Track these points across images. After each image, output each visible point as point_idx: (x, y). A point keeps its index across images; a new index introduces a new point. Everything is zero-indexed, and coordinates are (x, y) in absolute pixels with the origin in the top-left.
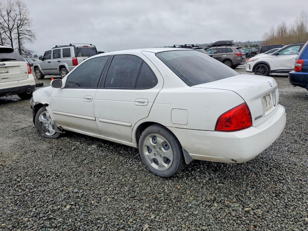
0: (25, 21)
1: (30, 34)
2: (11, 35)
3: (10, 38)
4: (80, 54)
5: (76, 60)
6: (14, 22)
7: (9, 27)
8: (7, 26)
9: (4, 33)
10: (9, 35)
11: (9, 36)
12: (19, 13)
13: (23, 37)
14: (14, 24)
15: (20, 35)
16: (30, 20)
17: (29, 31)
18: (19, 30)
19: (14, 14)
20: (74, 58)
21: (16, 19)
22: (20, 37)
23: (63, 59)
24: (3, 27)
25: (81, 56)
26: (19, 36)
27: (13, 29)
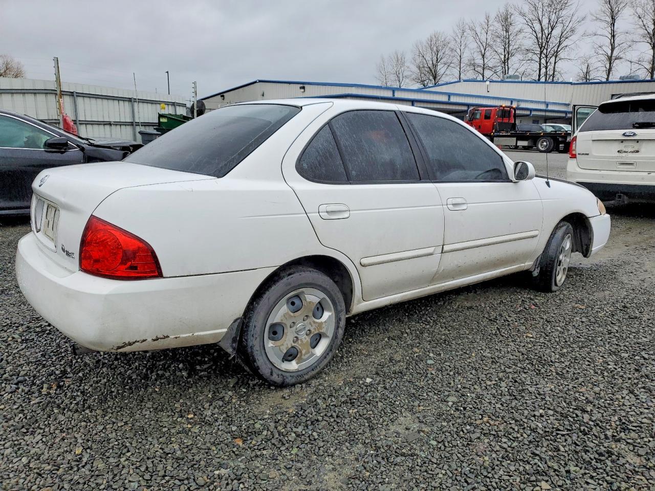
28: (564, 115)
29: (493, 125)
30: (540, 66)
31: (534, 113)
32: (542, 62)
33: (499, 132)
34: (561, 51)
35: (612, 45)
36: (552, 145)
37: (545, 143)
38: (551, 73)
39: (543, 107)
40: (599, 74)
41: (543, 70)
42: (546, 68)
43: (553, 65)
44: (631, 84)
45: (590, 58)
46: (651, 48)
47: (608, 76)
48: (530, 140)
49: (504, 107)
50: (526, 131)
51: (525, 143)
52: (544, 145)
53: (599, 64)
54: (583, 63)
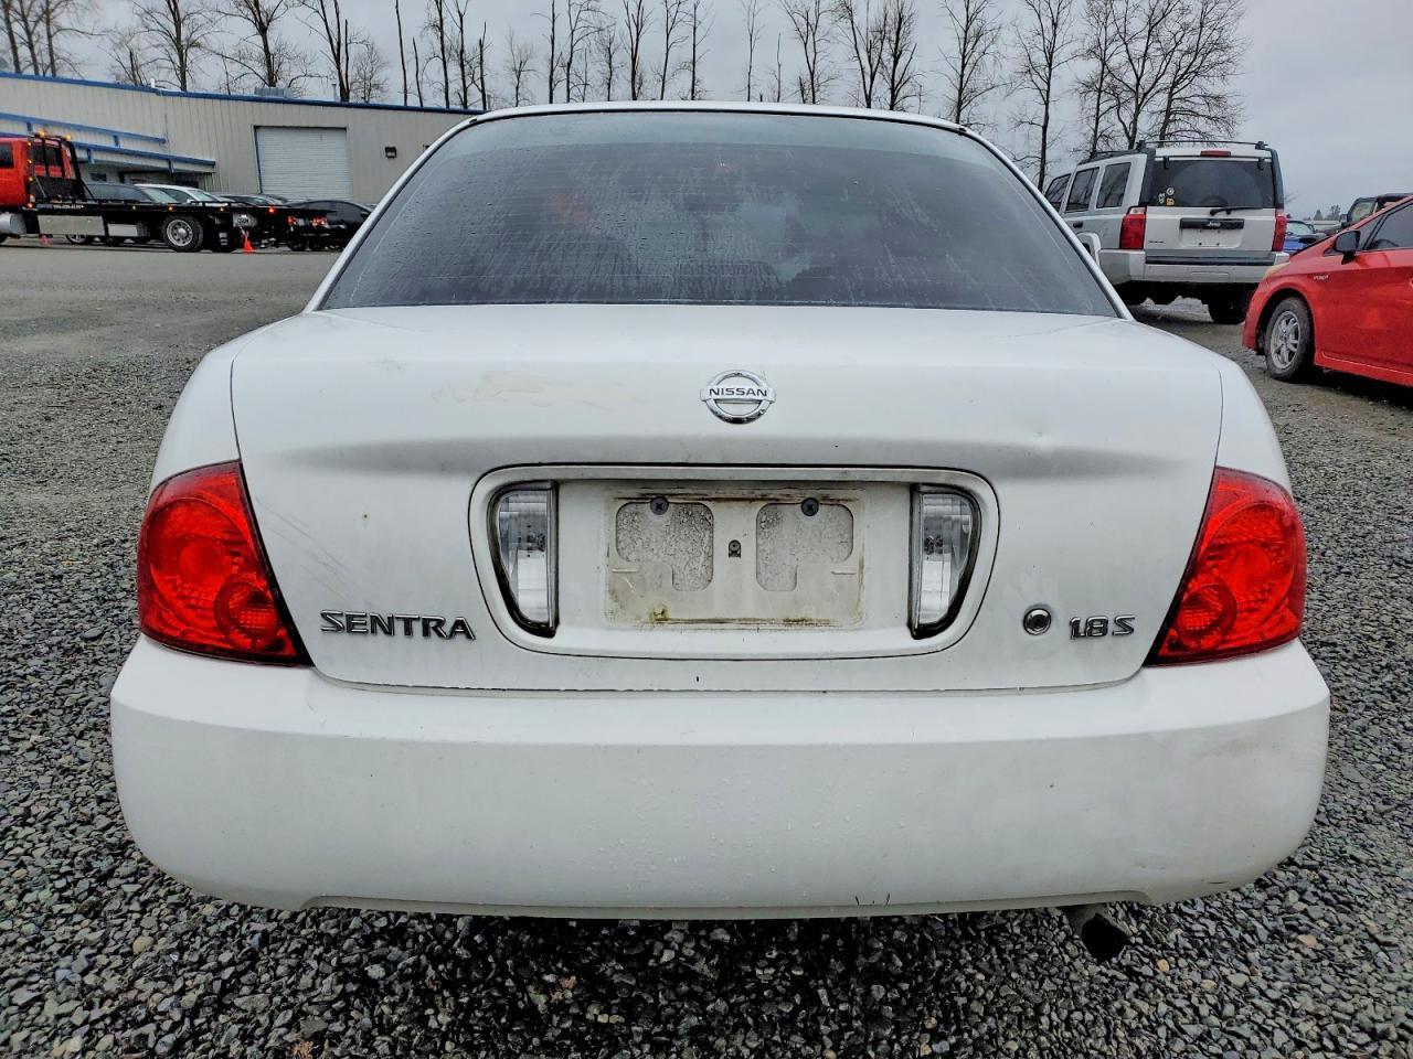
0: (1213, 57)
1: (1215, 112)
2: (1135, 122)
3: (1130, 134)
4: (1171, 191)
5: (1142, 221)
6: (1165, 64)
7: (1138, 85)
8: (1132, 80)
9: (1113, 112)
10: (1128, 122)
11: (1127, 126)
12: (1197, 20)
13: (1181, 125)
14: (1162, 71)
15: (1171, 118)
16: (1236, 49)
17: (1217, 98)
18: (1175, 97)
19: (1176, 28)
20: (1132, 212)
21: (1180, 47)
22: (1172, 128)
23: (1099, 214)
24: (1115, 87)
25: (1170, 202)
26: (1166, 124)
27: (1153, 91)
28: (163, 165)
29: (27, 184)
30: (12, 41)
31: (96, 156)
32: (14, 30)
33: (48, 200)
34: (58, 10)
35: (173, 14)
36: (201, 236)
37: (182, 231)
38: (47, 60)
39: (109, 143)
40: (163, 75)
41: (24, 52)
42: (31, 47)
43: (45, 41)
44: (280, 106)
45: (131, 35)
46: (256, 31)
47: (183, 81)
48: (140, 223)
49: (43, 139)
50: (126, 201)
51: (130, 231)
52: (180, 234)
53: (159, 53)
54: (120, 45)
